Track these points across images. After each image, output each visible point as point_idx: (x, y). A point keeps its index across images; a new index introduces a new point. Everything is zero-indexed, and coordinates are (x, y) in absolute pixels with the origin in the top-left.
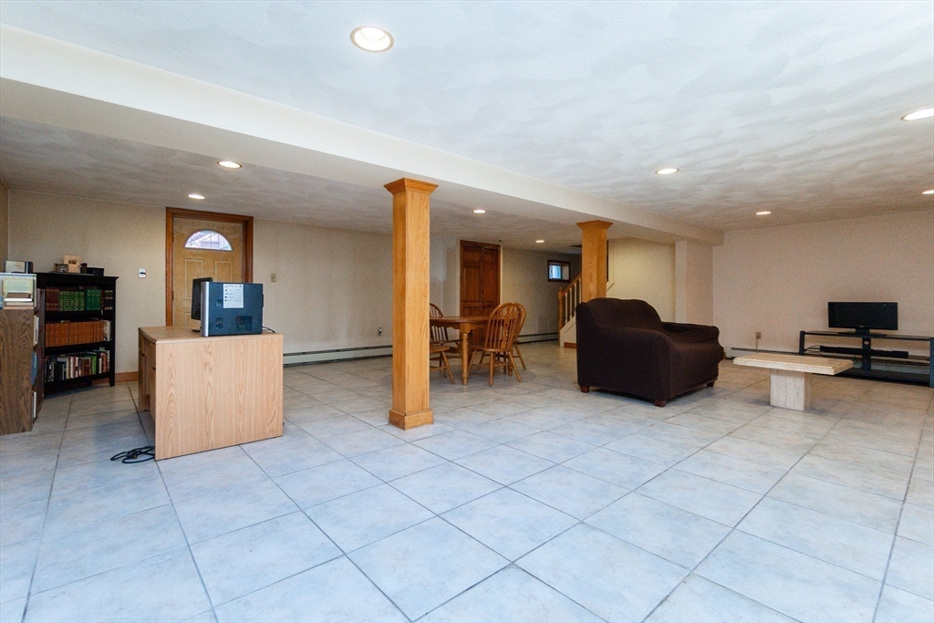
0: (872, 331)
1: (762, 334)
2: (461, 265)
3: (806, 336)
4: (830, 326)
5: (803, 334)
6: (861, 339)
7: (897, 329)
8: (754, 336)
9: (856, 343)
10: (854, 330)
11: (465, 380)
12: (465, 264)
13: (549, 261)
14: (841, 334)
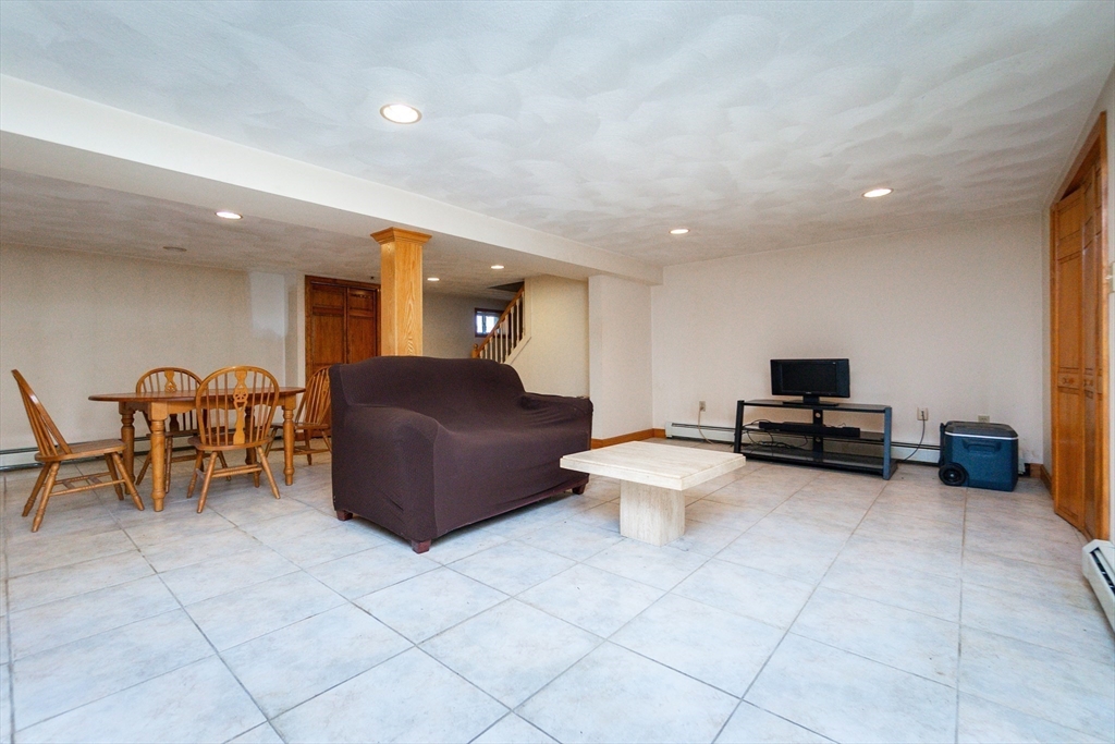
0: (822, 399)
1: (707, 404)
2: (307, 311)
3: (745, 407)
4: (774, 393)
5: (741, 404)
6: (812, 411)
7: (849, 396)
8: (698, 407)
9: (804, 417)
10: (801, 398)
11: (159, 503)
12: (313, 311)
13: (477, 310)
14: (786, 405)
